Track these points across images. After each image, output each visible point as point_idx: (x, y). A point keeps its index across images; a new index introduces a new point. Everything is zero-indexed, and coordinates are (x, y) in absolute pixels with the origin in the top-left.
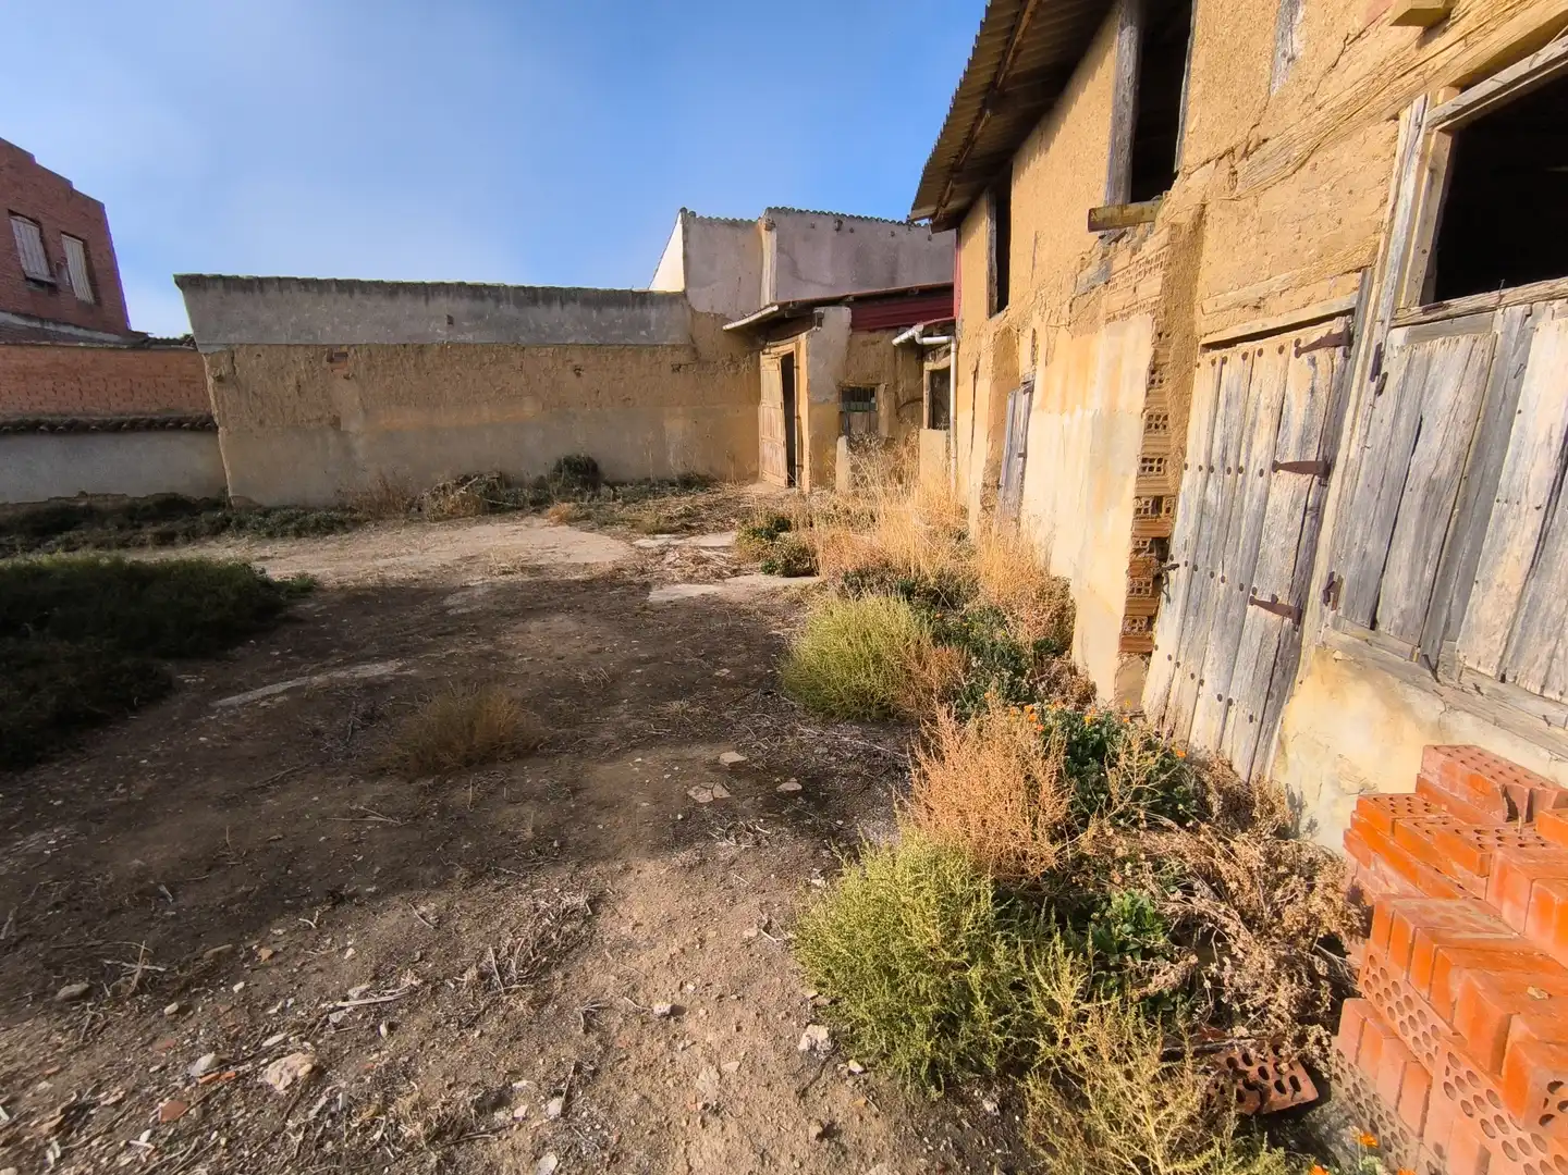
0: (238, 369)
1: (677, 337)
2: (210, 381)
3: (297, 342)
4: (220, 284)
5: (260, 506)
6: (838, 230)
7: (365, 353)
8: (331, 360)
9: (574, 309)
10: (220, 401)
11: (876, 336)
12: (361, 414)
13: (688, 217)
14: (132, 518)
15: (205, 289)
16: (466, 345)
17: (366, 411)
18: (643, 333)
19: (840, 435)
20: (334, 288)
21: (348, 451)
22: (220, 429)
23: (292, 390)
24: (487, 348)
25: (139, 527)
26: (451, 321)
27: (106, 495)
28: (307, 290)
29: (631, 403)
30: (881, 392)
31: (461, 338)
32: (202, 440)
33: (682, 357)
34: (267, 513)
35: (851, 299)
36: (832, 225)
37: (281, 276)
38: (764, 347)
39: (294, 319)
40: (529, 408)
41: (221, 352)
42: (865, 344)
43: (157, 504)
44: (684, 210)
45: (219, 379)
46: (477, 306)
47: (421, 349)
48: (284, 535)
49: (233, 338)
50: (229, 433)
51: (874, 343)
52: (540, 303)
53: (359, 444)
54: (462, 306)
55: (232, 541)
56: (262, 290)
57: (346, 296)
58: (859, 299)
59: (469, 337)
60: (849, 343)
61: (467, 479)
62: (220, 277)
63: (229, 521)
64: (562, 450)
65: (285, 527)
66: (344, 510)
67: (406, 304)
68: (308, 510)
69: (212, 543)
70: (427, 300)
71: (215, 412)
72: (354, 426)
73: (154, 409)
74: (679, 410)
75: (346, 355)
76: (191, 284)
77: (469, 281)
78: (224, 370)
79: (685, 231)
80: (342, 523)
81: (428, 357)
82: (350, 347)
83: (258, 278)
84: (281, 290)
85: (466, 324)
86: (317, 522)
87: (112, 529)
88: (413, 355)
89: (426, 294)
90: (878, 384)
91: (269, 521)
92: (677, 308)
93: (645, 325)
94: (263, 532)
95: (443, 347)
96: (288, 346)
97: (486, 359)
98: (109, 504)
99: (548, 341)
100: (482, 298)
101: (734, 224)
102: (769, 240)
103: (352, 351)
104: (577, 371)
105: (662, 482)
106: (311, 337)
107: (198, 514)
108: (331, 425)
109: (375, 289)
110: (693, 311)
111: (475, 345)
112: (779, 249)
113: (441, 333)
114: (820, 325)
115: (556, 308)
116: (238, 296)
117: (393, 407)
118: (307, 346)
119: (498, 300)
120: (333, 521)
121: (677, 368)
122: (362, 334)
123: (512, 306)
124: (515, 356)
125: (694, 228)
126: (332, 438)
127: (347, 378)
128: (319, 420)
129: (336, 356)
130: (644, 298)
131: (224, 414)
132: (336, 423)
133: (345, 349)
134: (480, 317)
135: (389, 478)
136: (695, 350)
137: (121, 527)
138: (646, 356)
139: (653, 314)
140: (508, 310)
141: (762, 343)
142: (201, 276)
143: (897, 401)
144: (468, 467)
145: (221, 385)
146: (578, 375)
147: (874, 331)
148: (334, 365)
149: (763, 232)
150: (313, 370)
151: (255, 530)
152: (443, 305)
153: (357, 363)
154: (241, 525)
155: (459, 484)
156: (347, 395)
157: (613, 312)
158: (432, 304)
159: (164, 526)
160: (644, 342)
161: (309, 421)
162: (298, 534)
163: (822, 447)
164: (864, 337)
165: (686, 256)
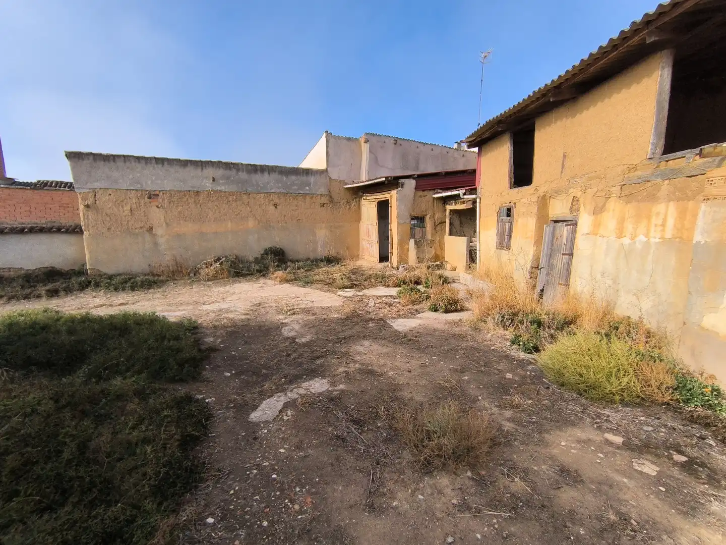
0: (97, 202)
1: (323, 190)
2: (81, 207)
3: (132, 188)
4: (91, 158)
5: (105, 274)
6: (395, 144)
7: (168, 195)
8: (150, 198)
9: (275, 176)
10: (86, 217)
11: (425, 193)
12: (164, 225)
13: (329, 135)
14: (28, 281)
15: (83, 159)
16: (221, 191)
17: (167, 224)
18: (307, 188)
19: (411, 238)
20: (154, 161)
21: (156, 244)
22: (85, 233)
23: (127, 212)
24: (231, 193)
25: (35, 286)
26: (214, 180)
27: (10, 268)
28: (139, 162)
29: (301, 221)
30: (427, 219)
31: (219, 188)
32: (72, 239)
33: (325, 200)
34: (111, 277)
35: (416, 176)
36: (393, 141)
37: (125, 154)
38: (362, 196)
39: (131, 176)
40: (251, 223)
41: (89, 192)
42: (420, 197)
43: (44, 273)
44: (327, 132)
45: (87, 206)
46: (228, 172)
47: (198, 193)
48: (124, 289)
49: (97, 185)
50: (90, 235)
51: (424, 196)
52: (259, 172)
53: (161, 241)
54: (220, 172)
55: (94, 294)
56: (114, 161)
57: (160, 166)
58: (420, 176)
59: (223, 188)
60: (414, 196)
61: (219, 259)
62: (91, 154)
63: (90, 282)
64: (267, 245)
65: (124, 284)
66: (153, 275)
67: (191, 171)
68: (134, 276)
69: (82, 295)
70: (202, 169)
71: (82, 224)
72: (159, 231)
73: (43, 221)
74: (324, 225)
75: (158, 195)
76: (73, 156)
77: (224, 161)
78: (90, 201)
79: (327, 142)
80: (155, 282)
81: (201, 198)
82: (160, 191)
83: (112, 155)
84: (125, 162)
85: (221, 181)
86: (142, 282)
87: (18, 288)
88: (193, 196)
89: (202, 165)
90: (426, 215)
91: (113, 282)
92: (323, 176)
93: (309, 184)
94: (112, 288)
95: (209, 192)
96: (127, 190)
97: (230, 199)
98: (12, 273)
99: (262, 191)
100: (230, 169)
101: (349, 139)
102: (365, 148)
103: (161, 193)
104: (275, 205)
105: (316, 260)
106: (139, 186)
107: (70, 278)
108: (147, 231)
109: (175, 163)
110: (330, 179)
111: (225, 192)
112: (370, 152)
113: (208, 185)
114: (402, 187)
115: (266, 174)
116: (101, 163)
117: (181, 222)
118: (137, 190)
119: (238, 170)
120: (150, 281)
121: (323, 205)
122: (168, 185)
123: (245, 173)
124: (245, 197)
125: (332, 140)
126: (148, 237)
127: (157, 207)
128: (141, 228)
129: (152, 196)
130: (307, 172)
131: (88, 225)
132: (150, 229)
133: (157, 192)
134: (228, 178)
135: (178, 259)
136: (331, 197)
137: (23, 287)
138: (308, 198)
139: (312, 179)
140: (243, 175)
141: (361, 194)
142: (80, 152)
143: (435, 223)
144: (219, 253)
145: (88, 209)
146: (276, 207)
147: (424, 191)
148: (151, 200)
149: (363, 144)
150: (140, 203)
151: (107, 288)
152: (210, 172)
153: (163, 200)
154: (97, 285)
155: (216, 262)
156: (157, 216)
157: (293, 178)
158: (205, 171)
159: (50, 286)
160: (308, 192)
161: (136, 229)
162: (133, 289)
163: (402, 244)
164: (421, 193)
165: (327, 153)
